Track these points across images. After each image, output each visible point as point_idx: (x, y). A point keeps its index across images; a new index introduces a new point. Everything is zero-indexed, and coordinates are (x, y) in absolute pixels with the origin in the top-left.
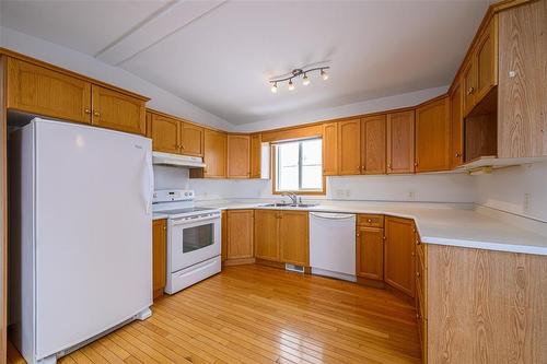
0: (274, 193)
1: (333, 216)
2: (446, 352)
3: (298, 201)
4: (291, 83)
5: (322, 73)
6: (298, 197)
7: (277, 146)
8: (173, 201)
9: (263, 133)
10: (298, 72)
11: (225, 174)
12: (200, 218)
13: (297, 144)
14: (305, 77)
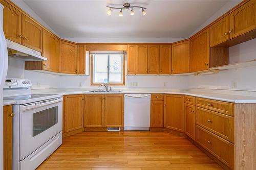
0: (92, 84)
1: (139, 96)
2: (243, 158)
3: (109, 89)
4: (121, 11)
5: (143, 11)
6: (109, 87)
7: (93, 55)
8: (10, 88)
9: (87, 44)
10: (127, 6)
11: (58, 68)
12: (48, 102)
13: (107, 55)
14: (132, 10)
